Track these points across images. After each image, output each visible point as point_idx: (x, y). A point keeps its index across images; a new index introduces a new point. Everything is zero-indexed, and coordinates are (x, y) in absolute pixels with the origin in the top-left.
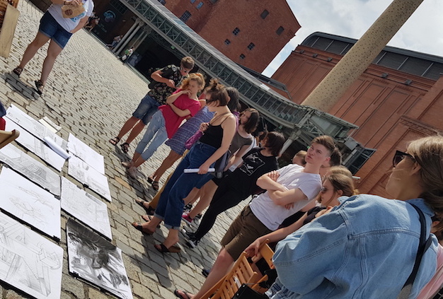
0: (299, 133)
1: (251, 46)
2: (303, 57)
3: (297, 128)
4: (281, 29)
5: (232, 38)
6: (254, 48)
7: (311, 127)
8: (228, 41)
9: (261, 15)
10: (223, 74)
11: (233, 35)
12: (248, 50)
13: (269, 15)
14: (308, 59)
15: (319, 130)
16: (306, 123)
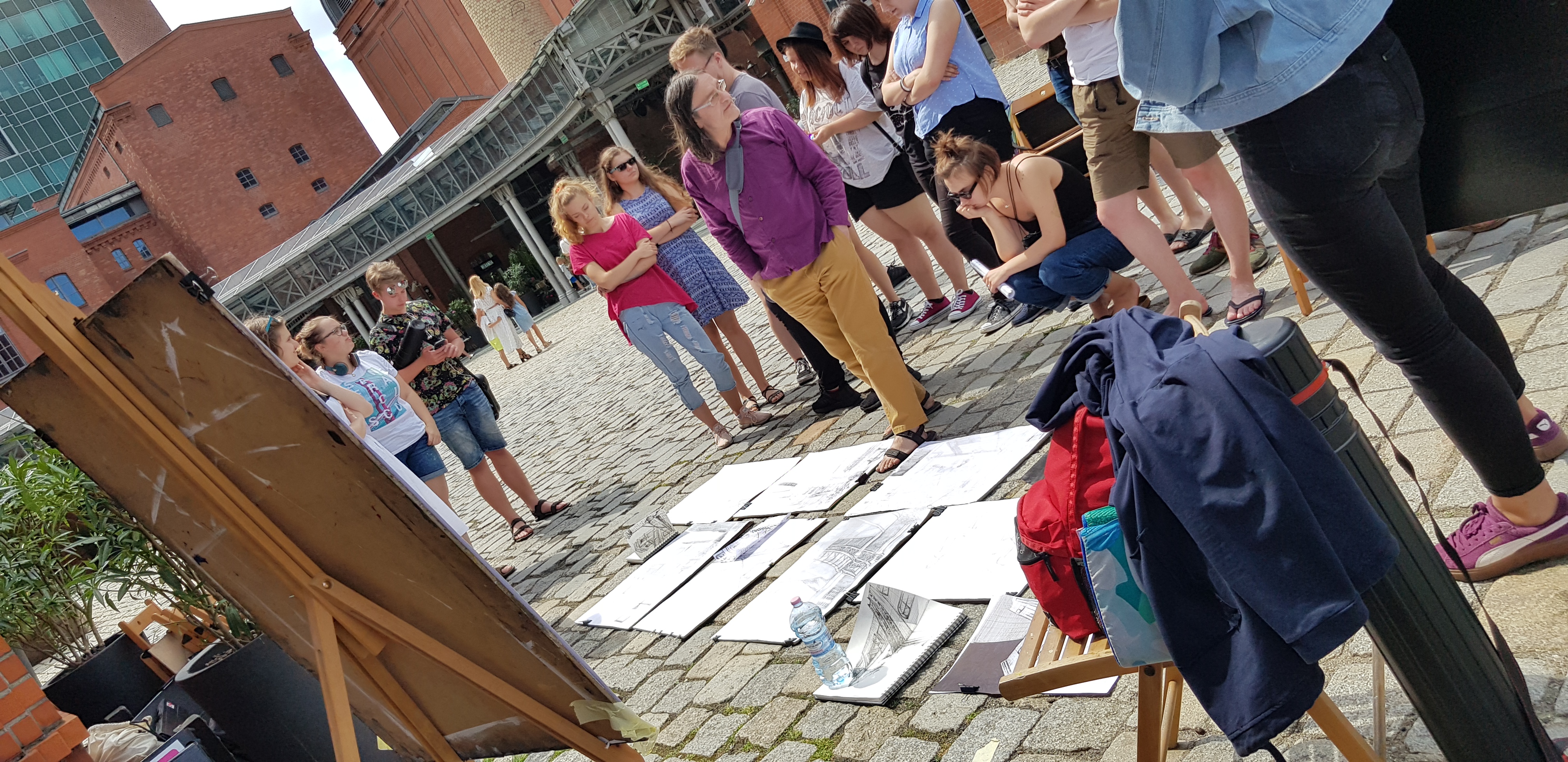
0: (599, 95)
1: (298, 153)
2: (373, 32)
3: (586, 96)
4: (277, 59)
5: (259, 194)
6: (305, 147)
7: (594, 60)
8: (266, 209)
9: (224, 99)
10: (370, 241)
11: (253, 190)
12: (306, 164)
13: (231, 80)
14: (383, 19)
15: (608, 46)
16: (581, 69)
